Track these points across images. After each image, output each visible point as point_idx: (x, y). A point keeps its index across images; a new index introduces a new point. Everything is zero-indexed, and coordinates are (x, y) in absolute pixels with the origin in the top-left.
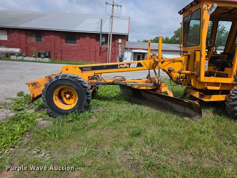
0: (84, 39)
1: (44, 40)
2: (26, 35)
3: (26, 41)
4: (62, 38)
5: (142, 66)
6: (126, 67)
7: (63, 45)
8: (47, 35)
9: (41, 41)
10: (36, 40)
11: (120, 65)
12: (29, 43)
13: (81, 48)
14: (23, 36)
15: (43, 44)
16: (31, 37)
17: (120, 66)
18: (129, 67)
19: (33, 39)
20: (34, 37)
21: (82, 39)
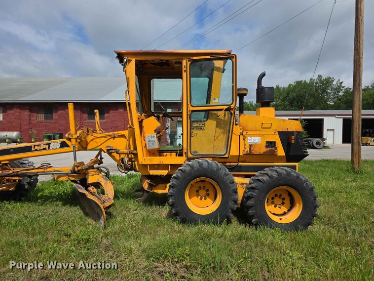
0: (116, 111)
1: (56, 118)
2: (31, 111)
3: (30, 119)
4: (83, 112)
5: (67, 146)
6: (45, 149)
7: (86, 123)
8: (60, 110)
9: (52, 118)
10: (45, 118)
11: (35, 146)
12: (34, 122)
13: (112, 125)
14: (26, 113)
15: (55, 123)
16: (37, 113)
17: (34, 148)
18: (49, 148)
19: (41, 117)
20: (42, 114)
21: (113, 111)
